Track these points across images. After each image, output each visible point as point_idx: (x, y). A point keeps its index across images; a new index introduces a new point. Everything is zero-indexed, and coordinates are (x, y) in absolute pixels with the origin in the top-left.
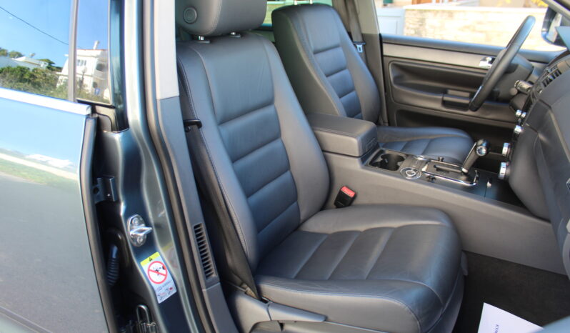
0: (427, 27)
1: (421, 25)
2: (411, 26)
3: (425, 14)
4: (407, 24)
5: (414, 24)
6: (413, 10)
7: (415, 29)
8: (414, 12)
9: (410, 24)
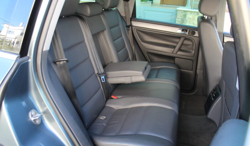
0: (187, 18)
1: (184, 17)
2: (180, 17)
3: (186, 12)
4: (178, 16)
5: (181, 17)
6: (181, 10)
7: (181, 19)
8: (182, 11)
9: (179, 16)
